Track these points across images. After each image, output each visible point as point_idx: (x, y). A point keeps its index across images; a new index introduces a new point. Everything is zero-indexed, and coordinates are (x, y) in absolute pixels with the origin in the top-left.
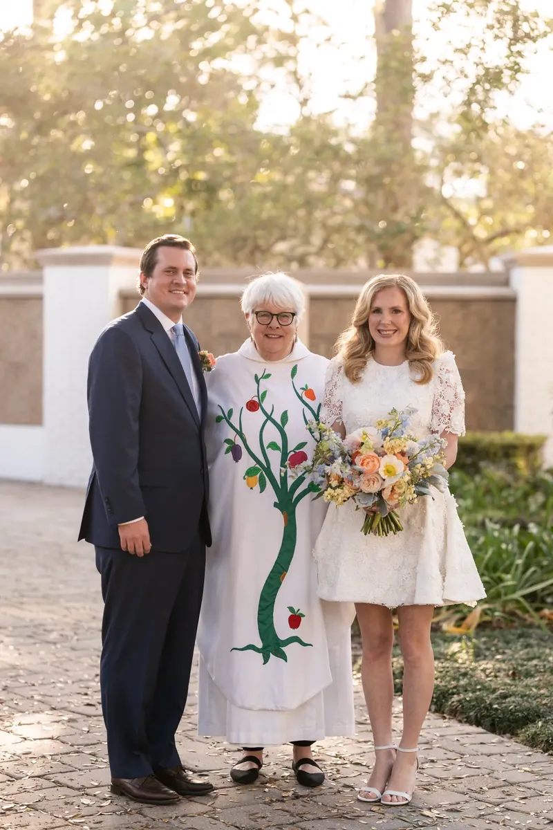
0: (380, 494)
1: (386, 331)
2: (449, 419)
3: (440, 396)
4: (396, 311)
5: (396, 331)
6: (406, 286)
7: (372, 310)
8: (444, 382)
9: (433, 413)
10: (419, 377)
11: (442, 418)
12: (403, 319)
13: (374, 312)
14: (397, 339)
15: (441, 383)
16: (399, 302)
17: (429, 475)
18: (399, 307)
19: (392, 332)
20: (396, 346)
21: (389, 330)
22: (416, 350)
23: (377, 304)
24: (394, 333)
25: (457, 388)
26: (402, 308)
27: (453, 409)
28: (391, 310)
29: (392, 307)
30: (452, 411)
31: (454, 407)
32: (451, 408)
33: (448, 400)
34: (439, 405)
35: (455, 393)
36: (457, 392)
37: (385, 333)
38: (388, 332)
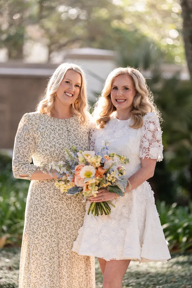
2: (149, 150)
3: (144, 137)
4: (126, 88)
6: (134, 75)
7: (113, 88)
8: (147, 128)
9: (140, 147)
11: (144, 150)
12: (130, 95)
14: (126, 105)
15: (145, 129)
16: (128, 83)
19: (123, 101)
21: (121, 100)
23: (115, 84)
24: (125, 101)
25: (155, 132)
26: (129, 87)
27: (151, 144)
28: (123, 88)
29: (124, 86)
30: (150, 145)
31: (152, 143)
32: (150, 144)
33: (149, 139)
34: (143, 142)
35: (153, 135)
36: (154, 134)
37: (119, 101)
38: (121, 101)
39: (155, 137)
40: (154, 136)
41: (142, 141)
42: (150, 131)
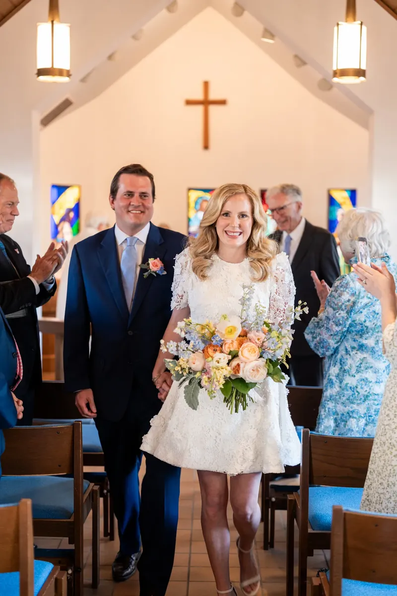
1: (234, 232)
2: (284, 313)
3: (276, 293)
4: (242, 215)
5: (241, 233)
7: (222, 213)
9: (270, 307)
10: (258, 275)
11: (278, 312)
12: (248, 222)
13: (223, 215)
14: (241, 241)
15: (277, 281)
16: (246, 208)
18: (246, 212)
19: (238, 234)
20: (240, 247)
21: (236, 232)
22: (257, 249)
26: (248, 213)
27: (288, 304)
29: (240, 212)
30: (286, 306)
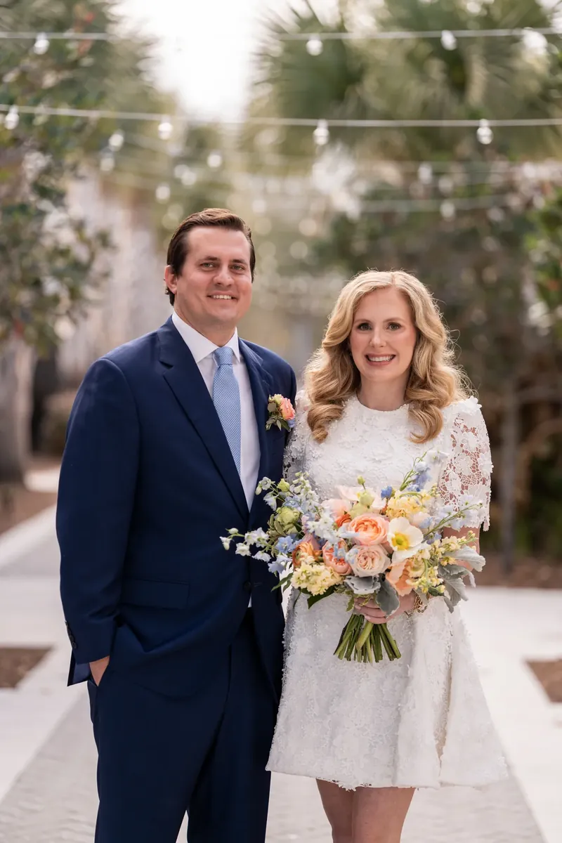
0: (382, 578)
1: (378, 356)
3: (451, 466)
4: (393, 325)
5: (393, 356)
7: (357, 324)
8: (458, 444)
11: (451, 502)
12: (404, 336)
13: (359, 327)
14: (394, 370)
15: (454, 445)
16: (398, 312)
17: (451, 562)
18: (398, 319)
19: (387, 358)
20: (393, 380)
21: (383, 356)
22: (424, 385)
23: (365, 315)
24: (392, 359)
25: (478, 457)
26: (403, 320)
27: (467, 488)
28: (386, 324)
29: (388, 320)
30: (464, 491)
31: (469, 485)
32: (463, 487)
33: (461, 474)
34: (447, 480)
35: (474, 464)
36: (477, 463)
37: (377, 359)
38: (381, 359)
39: (478, 470)
40: (477, 466)
41: (448, 476)
42: (467, 452)
